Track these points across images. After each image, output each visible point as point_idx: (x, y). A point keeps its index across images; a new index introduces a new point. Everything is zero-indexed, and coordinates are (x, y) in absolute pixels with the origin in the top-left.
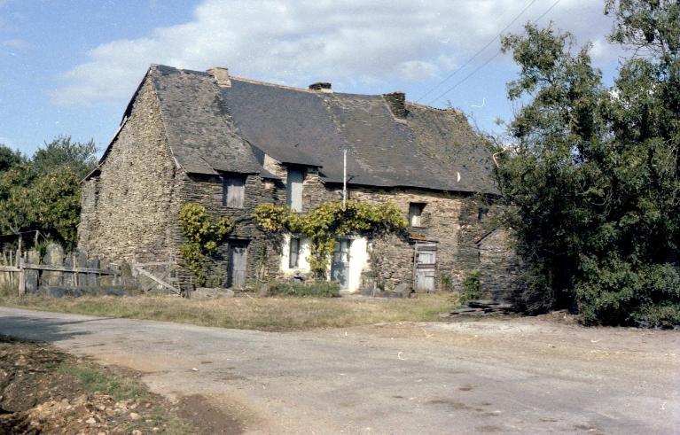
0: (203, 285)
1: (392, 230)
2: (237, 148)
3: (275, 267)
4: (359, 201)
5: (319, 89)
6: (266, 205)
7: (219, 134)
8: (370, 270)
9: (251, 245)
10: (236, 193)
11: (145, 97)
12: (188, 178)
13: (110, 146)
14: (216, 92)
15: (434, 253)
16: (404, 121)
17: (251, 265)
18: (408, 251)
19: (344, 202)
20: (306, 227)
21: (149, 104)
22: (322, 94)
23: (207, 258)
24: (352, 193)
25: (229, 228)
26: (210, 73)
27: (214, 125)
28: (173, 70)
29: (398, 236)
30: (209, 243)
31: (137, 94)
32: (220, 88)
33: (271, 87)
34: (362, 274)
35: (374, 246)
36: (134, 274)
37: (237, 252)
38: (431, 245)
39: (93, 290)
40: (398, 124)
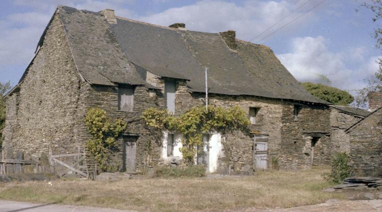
0: (105, 171)
1: (238, 127)
2: (125, 67)
3: (157, 156)
4: (215, 106)
5: (177, 27)
6: (151, 109)
7: (111, 57)
8: (224, 156)
9: (139, 139)
10: (128, 100)
11: (54, 30)
12: (91, 89)
13: (27, 69)
14: (107, 27)
15: (266, 143)
16: (235, 51)
17: (139, 154)
18: (249, 142)
19: (207, 106)
20: (180, 126)
21: (58, 35)
22: (179, 31)
23: (106, 150)
24: (211, 100)
25: (124, 127)
26: (101, 13)
27: (107, 50)
28: (74, 10)
29: (242, 131)
30: (108, 139)
31: (47, 28)
32: (110, 24)
33: (145, 25)
34: (219, 159)
35: (226, 139)
36: (52, 163)
37: (128, 145)
38: (264, 137)
39: (19, 176)
40: (233, 53)
